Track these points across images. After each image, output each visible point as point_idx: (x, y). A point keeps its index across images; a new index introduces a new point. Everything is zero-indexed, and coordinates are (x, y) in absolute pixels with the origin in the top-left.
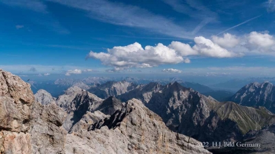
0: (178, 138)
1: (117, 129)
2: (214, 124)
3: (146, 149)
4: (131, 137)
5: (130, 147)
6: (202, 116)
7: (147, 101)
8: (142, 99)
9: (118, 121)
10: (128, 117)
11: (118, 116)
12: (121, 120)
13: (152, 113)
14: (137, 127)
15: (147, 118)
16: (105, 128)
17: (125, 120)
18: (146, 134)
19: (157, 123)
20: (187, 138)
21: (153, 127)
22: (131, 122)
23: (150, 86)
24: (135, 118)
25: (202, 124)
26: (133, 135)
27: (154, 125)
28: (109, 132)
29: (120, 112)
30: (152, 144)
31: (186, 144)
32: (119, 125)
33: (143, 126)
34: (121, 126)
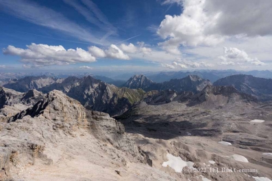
0: (93, 114)
1: (41, 116)
2: (116, 102)
3: (69, 126)
4: (55, 120)
5: (55, 127)
6: (108, 97)
7: (68, 91)
9: (40, 109)
10: (51, 105)
11: (41, 106)
12: (44, 108)
13: (72, 99)
14: (59, 112)
15: (68, 103)
16: (28, 117)
17: (48, 107)
18: (68, 115)
19: (77, 106)
20: (99, 113)
21: (73, 110)
22: (54, 108)
24: (57, 105)
25: (108, 102)
26: (57, 118)
27: (74, 108)
28: (34, 120)
29: (42, 102)
30: (74, 122)
31: (99, 117)
32: (43, 113)
33: (65, 109)
34: (45, 113)
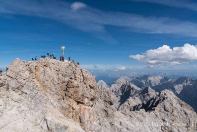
1: (152, 112)
4: (164, 120)
5: (163, 128)
7: (179, 92)
8: (174, 90)
9: (152, 106)
10: (161, 104)
11: (153, 103)
12: (155, 106)
13: (183, 103)
14: (169, 113)
15: (178, 106)
16: (143, 110)
17: (158, 106)
18: (178, 120)
19: (187, 111)
21: (184, 115)
22: (164, 108)
23: (180, 80)
24: (168, 106)
26: (166, 119)
27: (186, 113)
28: (146, 114)
29: (155, 100)
30: (183, 130)
32: (154, 110)
33: (175, 113)
34: (156, 111)
